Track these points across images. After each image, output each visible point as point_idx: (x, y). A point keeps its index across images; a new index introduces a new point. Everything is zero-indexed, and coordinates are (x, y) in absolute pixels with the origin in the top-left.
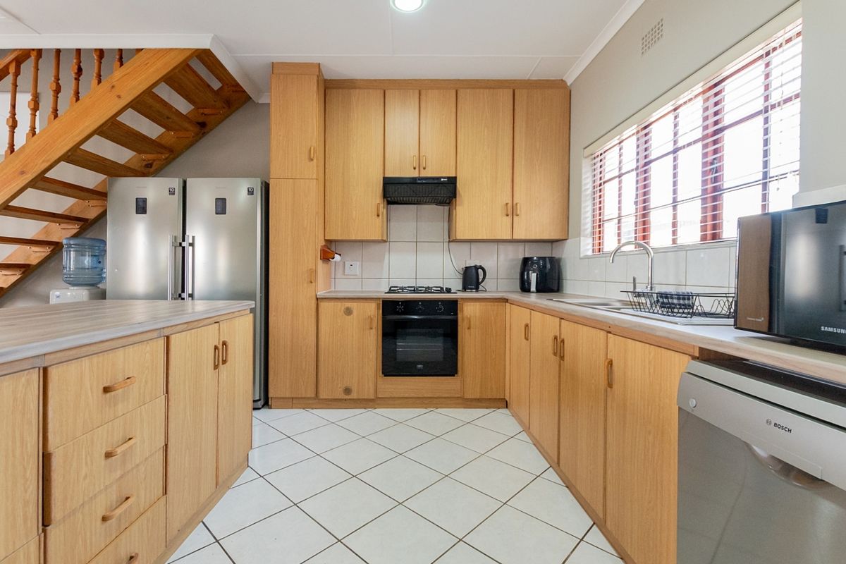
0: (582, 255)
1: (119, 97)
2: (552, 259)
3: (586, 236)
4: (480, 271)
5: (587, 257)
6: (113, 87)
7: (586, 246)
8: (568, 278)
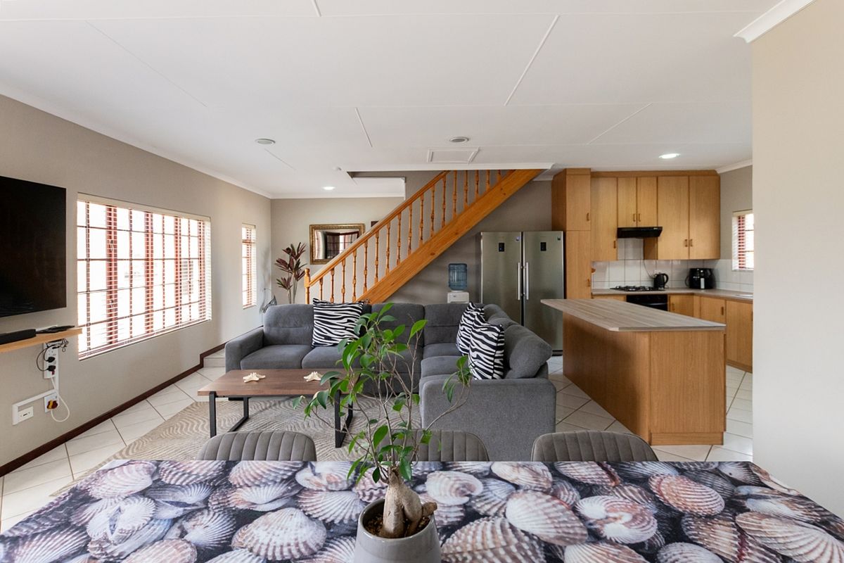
0: (733, 269)
1: (505, 194)
2: (710, 270)
3: (735, 259)
4: (665, 277)
5: (735, 271)
6: (502, 189)
7: (735, 264)
8: (721, 280)
